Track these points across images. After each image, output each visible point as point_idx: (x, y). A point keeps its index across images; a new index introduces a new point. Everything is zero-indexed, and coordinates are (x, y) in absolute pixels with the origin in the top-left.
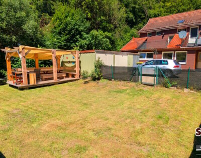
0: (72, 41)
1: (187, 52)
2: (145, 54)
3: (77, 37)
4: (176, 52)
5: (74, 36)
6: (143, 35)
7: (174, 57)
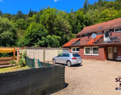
0: (35, 42)
1: (98, 47)
2: (75, 48)
3: (38, 39)
4: (92, 47)
5: (36, 38)
6: (78, 37)
7: (91, 50)
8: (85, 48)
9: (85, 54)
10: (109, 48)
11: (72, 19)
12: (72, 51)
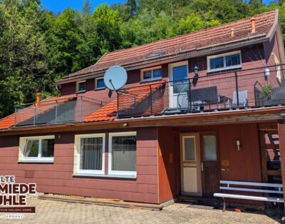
2: (37, 142)
4: (111, 135)
8: (78, 138)
9: (78, 170)
10: (184, 138)
11: (79, 32)
12: (22, 158)
